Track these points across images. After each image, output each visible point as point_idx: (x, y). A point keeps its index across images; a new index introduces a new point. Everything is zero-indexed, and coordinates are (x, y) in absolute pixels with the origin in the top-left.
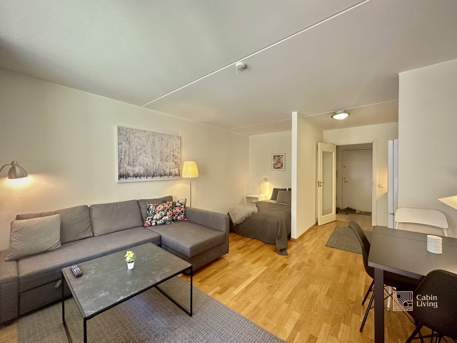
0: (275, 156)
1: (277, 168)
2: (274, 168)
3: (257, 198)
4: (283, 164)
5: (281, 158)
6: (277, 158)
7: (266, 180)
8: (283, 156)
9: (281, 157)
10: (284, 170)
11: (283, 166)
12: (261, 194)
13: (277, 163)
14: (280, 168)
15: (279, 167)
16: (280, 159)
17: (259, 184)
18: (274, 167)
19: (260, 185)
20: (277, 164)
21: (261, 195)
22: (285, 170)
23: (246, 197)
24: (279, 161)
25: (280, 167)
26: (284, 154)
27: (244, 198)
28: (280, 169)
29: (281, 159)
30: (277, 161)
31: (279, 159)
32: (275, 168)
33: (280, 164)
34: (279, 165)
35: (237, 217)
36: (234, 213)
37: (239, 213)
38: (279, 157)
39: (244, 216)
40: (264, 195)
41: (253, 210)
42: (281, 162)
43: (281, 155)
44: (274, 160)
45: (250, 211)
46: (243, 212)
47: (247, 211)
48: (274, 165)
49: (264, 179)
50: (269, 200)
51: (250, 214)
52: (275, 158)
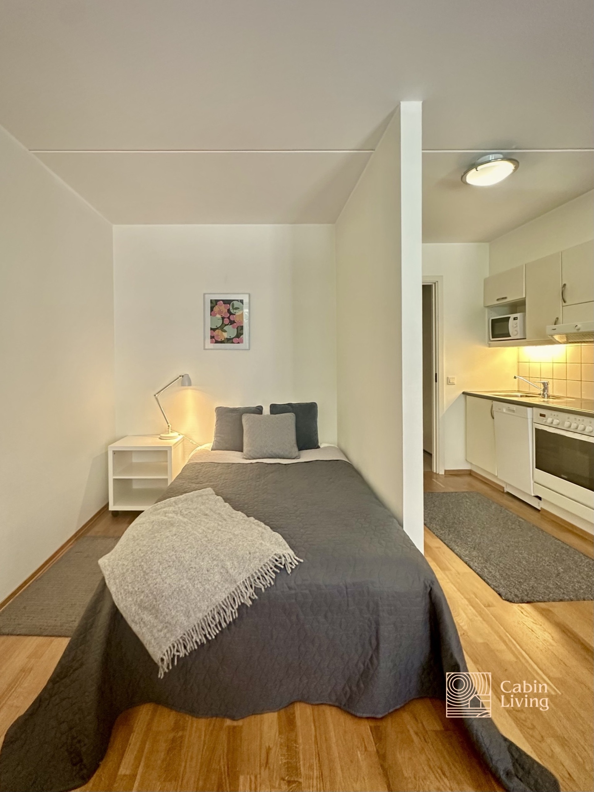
0: (214, 303)
1: (223, 342)
2: (211, 343)
5: (237, 309)
6: (223, 308)
7: (187, 382)
8: (242, 301)
9: (236, 304)
10: (246, 348)
11: (242, 334)
12: (170, 430)
13: (224, 325)
15: (232, 339)
16: (232, 311)
17: (157, 399)
22: (248, 350)
23: (115, 452)
25: (235, 337)
26: (248, 296)
28: (233, 343)
30: (223, 318)
31: (229, 310)
32: (217, 342)
33: (233, 328)
34: (231, 332)
35: (178, 614)
36: (152, 593)
37: (187, 587)
38: (229, 305)
39: (225, 596)
40: (179, 435)
41: (270, 552)
42: (236, 321)
43: (237, 300)
44: (211, 315)
45: (252, 556)
46: (216, 570)
47: (236, 559)
48: (211, 332)
49: (178, 378)
50: (212, 450)
51: (262, 576)
52: (216, 309)
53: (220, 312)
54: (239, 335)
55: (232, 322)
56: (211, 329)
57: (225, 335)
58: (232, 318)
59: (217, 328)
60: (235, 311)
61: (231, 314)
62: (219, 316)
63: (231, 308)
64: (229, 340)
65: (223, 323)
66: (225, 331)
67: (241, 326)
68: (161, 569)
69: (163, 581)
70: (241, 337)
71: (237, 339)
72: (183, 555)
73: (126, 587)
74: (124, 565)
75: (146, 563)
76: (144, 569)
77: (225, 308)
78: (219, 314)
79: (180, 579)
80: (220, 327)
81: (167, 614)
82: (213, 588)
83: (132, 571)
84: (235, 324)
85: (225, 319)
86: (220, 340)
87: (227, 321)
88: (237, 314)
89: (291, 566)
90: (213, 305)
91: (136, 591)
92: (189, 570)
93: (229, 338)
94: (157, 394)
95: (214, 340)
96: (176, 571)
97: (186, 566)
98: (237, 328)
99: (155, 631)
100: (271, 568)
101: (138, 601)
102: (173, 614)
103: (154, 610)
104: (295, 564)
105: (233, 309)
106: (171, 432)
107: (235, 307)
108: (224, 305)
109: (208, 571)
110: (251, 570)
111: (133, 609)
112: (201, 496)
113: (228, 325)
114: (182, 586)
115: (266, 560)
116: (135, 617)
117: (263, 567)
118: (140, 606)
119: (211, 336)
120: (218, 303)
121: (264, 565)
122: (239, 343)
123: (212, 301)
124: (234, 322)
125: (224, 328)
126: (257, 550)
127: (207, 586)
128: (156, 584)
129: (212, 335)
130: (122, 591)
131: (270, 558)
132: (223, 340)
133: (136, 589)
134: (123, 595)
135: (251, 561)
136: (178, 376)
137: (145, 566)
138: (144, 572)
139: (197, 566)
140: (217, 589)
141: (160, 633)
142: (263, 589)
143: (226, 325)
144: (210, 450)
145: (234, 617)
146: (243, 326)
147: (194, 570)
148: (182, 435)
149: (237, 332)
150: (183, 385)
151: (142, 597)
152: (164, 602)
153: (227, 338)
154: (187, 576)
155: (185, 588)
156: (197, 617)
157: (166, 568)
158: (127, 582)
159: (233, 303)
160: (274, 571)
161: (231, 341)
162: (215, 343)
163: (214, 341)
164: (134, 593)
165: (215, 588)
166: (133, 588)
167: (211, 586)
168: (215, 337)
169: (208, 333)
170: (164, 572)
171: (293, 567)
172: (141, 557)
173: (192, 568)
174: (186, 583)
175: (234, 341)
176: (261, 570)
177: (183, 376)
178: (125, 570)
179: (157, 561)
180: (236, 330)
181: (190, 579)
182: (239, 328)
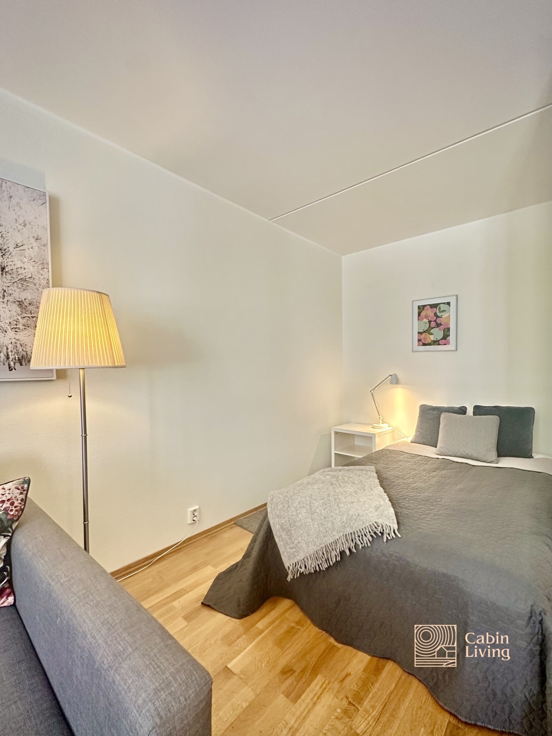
0: (421, 308)
1: (430, 344)
2: (418, 345)
3: (369, 438)
4: (449, 329)
5: (444, 311)
6: (430, 312)
7: (395, 380)
8: (449, 304)
9: (443, 307)
10: (453, 348)
11: (449, 335)
12: (381, 421)
13: (431, 328)
14: (440, 342)
15: (438, 341)
16: (439, 314)
17: (372, 394)
18: (419, 340)
19: (374, 395)
20: (428, 331)
21: (381, 425)
22: (457, 350)
23: (336, 433)
24: (435, 321)
25: (441, 339)
26: (455, 297)
27: (330, 434)
28: (439, 344)
29: (445, 315)
30: (430, 322)
31: (435, 314)
32: (424, 345)
33: (440, 330)
34: (438, 334)
35: (302, 541)
36: (289, 521)
37: (310, 525)
38: (435, 309)
39: (332, 541)
40: (389, 426)
41: (373, 519)
42: (442, 324)
43: (444, 303)
44: (418, 320)
45: (359, 518)
46: (330, 519)
47: (346, 516)
48: (418, 336)
49: (388, 377)
50: (411, 442)
51: (362, 536)
52: (423, 314)
53: (426, 317)
54: (446, 336)
55: (438, 325)
56: (419, 333)
57: (432, 338)
58: (438, 321)
59: (424, 332)
60: (442, 314)
61: (437, 317)
62: (426, 320)
63: (438, 311)
64: (436, 343)
65: (430, 326)
66: (432, 334)
67: (448, 328)
68: (298, 507)
69: (297, 515)
70: (448, 338)
71: (444, 341)
72: (314, 502)
73: (276, 512)
74: (280, 497)
75: (292, 500)
76: (289, 504)
77: (432, 311)
78: (426, 318)
79: (306, 518)
80: (426, 330)
81: (296, 539)
82: (325, 532)
83: (283, 503)
84: (442, 326)
85: (432, 322)
86: (427, 343)
87: (433, 324)
88: (443, 317)
89: (388, 536)
90: (420, 311)
91: (281, 516)
92: (314, 513)
93: (436, 340)
94: (372, 390)
95: (421, 342)
96: (306, 511)
97: (313, 510)
98: (444, 330)
99: (288, 547)
100: (370, 532)
101: (281, 522)
102: (299, 540)
103: (288, 532)
104: (392, 537)
105: (440, 312)
106: (382, 423)
107: (441, 310)
108: (431, 309)
109: (325, 518)
110: (354, 528)
111: (277, 527)
112: (362, 470)
113: (434, 328)
114: (307, 523)
115: (367, 524)
116: (277, 532)
117: (364, 529)
118: (281, 527)
119: (418, 339)
120: (425, 308)
121: (365, 528)
122: (445, 344)
123: (420, 307)
124: (441, 324)
125: (431, 331)
126: (365, 515)
127: (321, 529)
128: (292, 516)
129: (420, 339)
130: (274, 513)
131: (371, 523)
132: (429, 342)
133: (282, 515)
134: (274, 516)
135: (357, 521)
136: (388, 376)
137: (290, 502)
138: (289, 506)
139: (319, 512)
140: (328, 533)
141: (290, 550)
142: (360, 546)
143: (433, 328)
144: (410, 442)
145: (337, 560)
146: (449, 328)
147: (317, 514)
148: (392, 427)
149: (444, 334)
150: (391, 383)
151: (283, 521)
152: (295, 530)
153: (433, 341)
154: (311, 517)
155: (308, 524)
156: (312, 549)
157: (301, 507)
158: (278, 509)
159: (440, 307)
160: (372, 536)
161: (437, 343)
162: (422, 345)
163: (421, 344)
164: (280, 517)
165: (326, 532)
166: (280, 514)
167: (324, 529)
168: (422, 340)
169: (416, 337)
170: (299, 509)
171: (389, 538)
172: (291, 496)
173: (316, 512)
174: (309, 522)
175: (440, 343)
176: (362, 531)
177: (391, 376)
178: (279, 501)
179: (298, 501)
180: (442, 332)
181: (312, 520)
182: (446, 330)
